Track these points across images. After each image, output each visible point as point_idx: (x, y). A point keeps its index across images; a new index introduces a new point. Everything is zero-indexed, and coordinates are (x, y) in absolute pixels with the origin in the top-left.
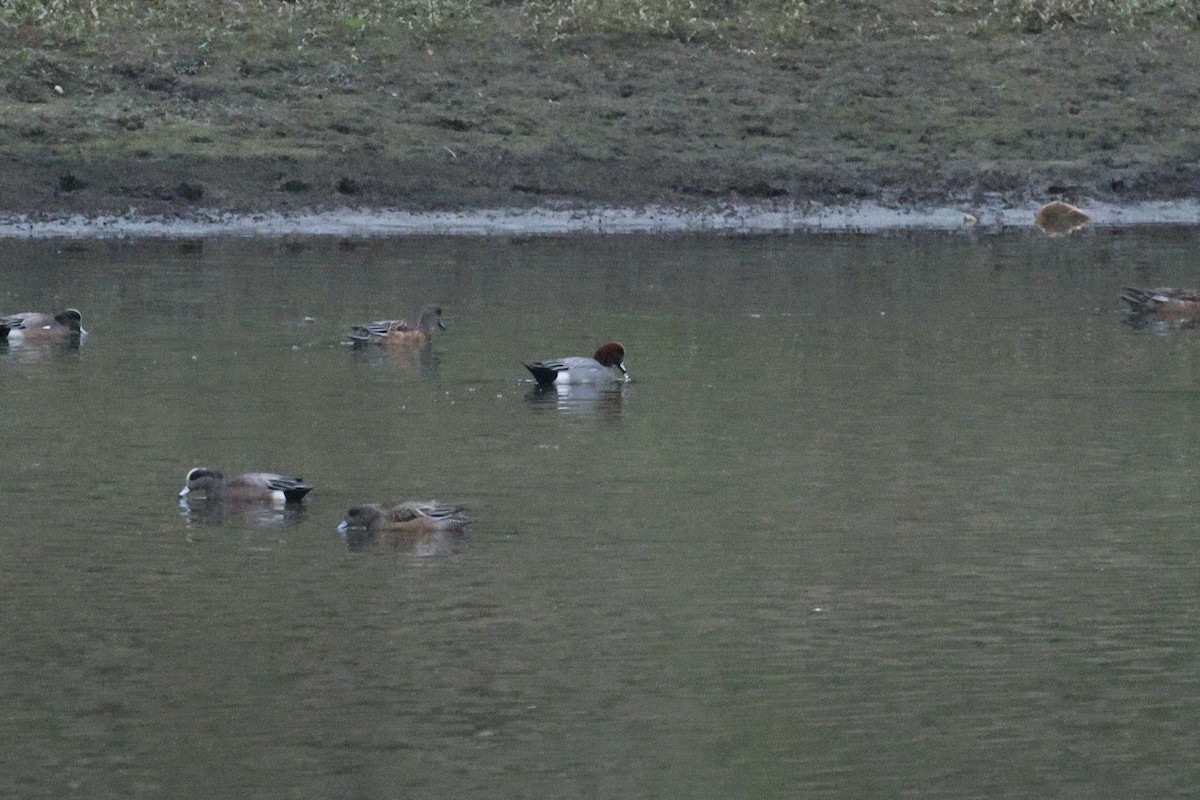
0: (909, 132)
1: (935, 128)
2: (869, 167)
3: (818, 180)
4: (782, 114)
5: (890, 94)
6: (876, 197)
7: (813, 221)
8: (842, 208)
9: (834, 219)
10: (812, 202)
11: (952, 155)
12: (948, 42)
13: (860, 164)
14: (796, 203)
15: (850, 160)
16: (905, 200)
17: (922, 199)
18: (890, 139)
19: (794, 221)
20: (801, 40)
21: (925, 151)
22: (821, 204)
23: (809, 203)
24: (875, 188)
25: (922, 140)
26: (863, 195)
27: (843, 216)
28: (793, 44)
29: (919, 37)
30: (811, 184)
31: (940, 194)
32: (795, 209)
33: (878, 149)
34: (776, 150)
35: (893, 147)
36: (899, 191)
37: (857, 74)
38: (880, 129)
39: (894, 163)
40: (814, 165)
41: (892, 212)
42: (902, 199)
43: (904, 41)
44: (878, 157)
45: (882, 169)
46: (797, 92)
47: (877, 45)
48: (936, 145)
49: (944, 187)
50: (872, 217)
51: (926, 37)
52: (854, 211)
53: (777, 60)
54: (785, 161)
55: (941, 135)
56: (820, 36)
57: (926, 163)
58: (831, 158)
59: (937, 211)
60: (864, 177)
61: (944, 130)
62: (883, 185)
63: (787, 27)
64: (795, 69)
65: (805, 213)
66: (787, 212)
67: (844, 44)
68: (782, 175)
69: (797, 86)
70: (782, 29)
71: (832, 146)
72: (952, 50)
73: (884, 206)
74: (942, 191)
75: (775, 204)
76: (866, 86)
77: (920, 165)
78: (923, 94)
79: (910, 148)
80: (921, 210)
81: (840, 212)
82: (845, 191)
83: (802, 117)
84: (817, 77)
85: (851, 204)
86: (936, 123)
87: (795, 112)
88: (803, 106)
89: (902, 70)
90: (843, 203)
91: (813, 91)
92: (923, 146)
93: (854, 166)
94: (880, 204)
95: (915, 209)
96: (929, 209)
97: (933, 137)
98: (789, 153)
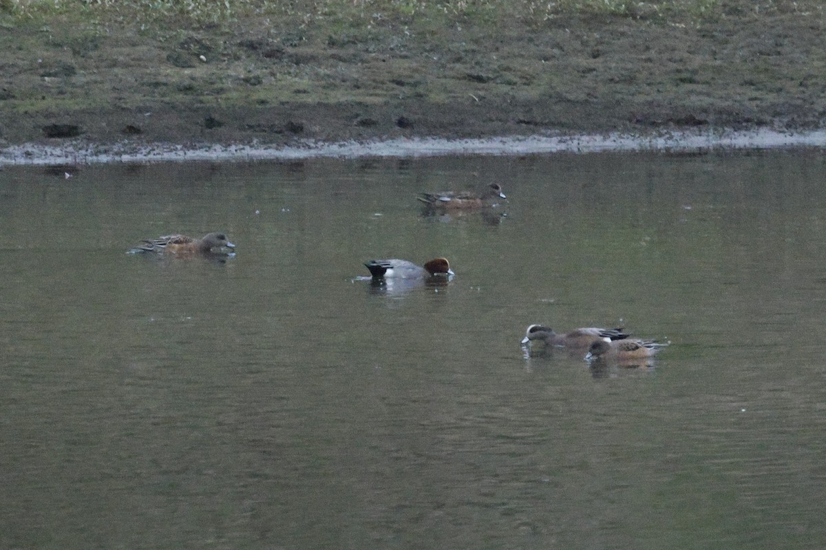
0: (792, 79)
1: (811, 76)
2: (764, 104)
3: (730, 114)
4: (704, 68)
5: (779, 53)
6: (769, 124)
7: (726, 141)
8: (746, 133)
9: (741, 140)
10: (726, 129)
11: (822, 95)
12: (818, 16)
13: (758, 102)
14: (715, 129)
15: (752, 99)
16: (790, 126)
17: (802, 125)
18: (778, 84)
19: (714, 142)
20: (716, 16)
21: (804, 92)
22: (732, 130)
23: (723, 129)
24: (768, 118)
25: (801, 84)
26: (760, 123)
27: (747, 138)
28: (712, 20)
29: (798, 13)
30: (724, 116)
31: (814, 122)
32: (714, 134)
33: (771, 91)
34: (700, 93)
35: (780, 90)
36: (785, 120)
37: (754, 40)
38: (772, 77)
39: (782, 100)
40: (727, 103)
41: (782, 135)
42: (788, 126)
43: (789, 15)
44: (771, 98)
45: (773, 105)
46: (714, 53)
47: (768, 20)
48: (811, 88)
49: (817, 118)
50: (767, 138)
51: (803, 14)
52: (754, 135)
53: (699, 31)
54: (706, 101)
55: (814, 80)
56: (728, 13)
57: (805, 100)
58: (738, 98)
59: (813, 134)
60: (762, 110)
61: (816, 77)
62: (774, 117)
63: (706, 7)
64: (713, 37)
65: (720, 136)
66: (708, 136)
67: (747, 19)
68: (705, 111)
69: (714, 48)
70: (703, 9)
71: (738, 90)
72: (821, 22)
73: (775, 130)
74: (815, 119)
75: (700, 131)
76: (762, 48)
77: (799, 102)
78: (802, 53)
79: (793, 90)
80: (801, 133)
81: (745, 136)
82: (748, 121)
83: (718, 70)
84: (727, 42)
85: (752, 130)
86: (812, 72)
87: (714, 67)
88: (718, 62)
89: (786, 36)
90: (747, 129)
91: (725, 52)
92: (802, 89)
93: (754, 103)
94: (773, 129)
95: (797, 132)
96: (807, 132)
97: (809, 82)
98: (708, 95)
